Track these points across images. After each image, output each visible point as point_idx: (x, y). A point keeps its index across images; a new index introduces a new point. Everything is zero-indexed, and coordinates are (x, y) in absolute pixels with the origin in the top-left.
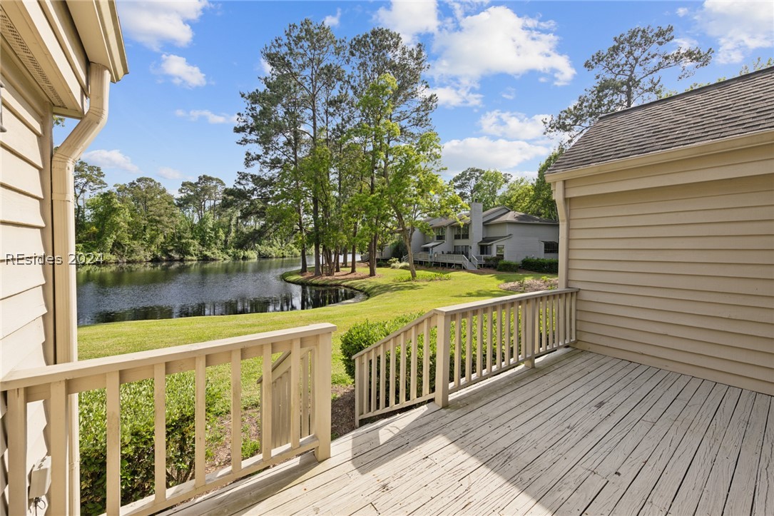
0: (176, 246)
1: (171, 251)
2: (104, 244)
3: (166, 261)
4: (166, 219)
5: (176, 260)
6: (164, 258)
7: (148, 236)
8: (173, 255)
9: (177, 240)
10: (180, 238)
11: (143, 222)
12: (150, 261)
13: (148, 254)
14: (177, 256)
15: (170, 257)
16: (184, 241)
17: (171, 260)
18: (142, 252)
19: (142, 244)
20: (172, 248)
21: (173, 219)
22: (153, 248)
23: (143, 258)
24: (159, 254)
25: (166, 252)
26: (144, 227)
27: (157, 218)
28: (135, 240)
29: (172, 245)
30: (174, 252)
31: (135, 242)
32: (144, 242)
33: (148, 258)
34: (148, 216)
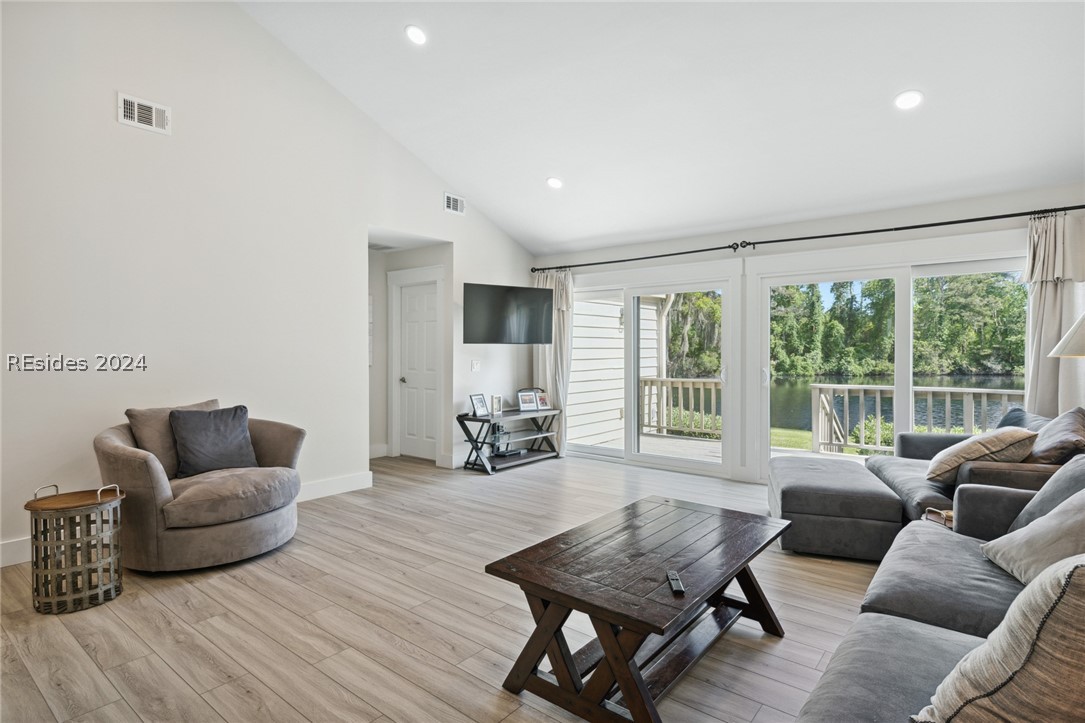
0: (998, 349)
1: (987, 357)
2: (880, 345)
3: (977, 375)
4: (976, 300)
5: (998, 375)
6: (974, 370)
7: (946, 332)
8: (989, 365)
9: (999, 337)
10: (1005, 333)
11: (938, 309)
12: (949, 375)
13: (945, 363)
14: (998, 368)
15: (985, 368)
16: (1013, 338)
17: (986, 375)
18: (935, 359)
19: (936, 346)
20: (988, 351)
21: (991, 298)
22: (955, 352)
23: (936, 368)
24: (965, 363)
25: (977, 359)
26: (940, 317)
27: (962, 300)
28: (925, 339)
29: (990, 347)
30: (992, 358)
31: (925, 343)
32: (939, 343)
33: (945, 369)
34: (947, 299)
